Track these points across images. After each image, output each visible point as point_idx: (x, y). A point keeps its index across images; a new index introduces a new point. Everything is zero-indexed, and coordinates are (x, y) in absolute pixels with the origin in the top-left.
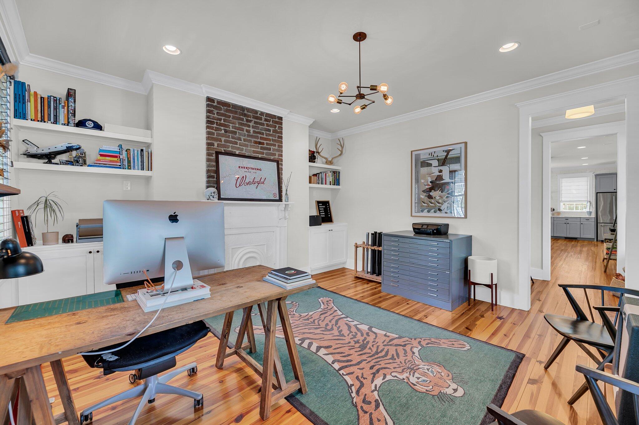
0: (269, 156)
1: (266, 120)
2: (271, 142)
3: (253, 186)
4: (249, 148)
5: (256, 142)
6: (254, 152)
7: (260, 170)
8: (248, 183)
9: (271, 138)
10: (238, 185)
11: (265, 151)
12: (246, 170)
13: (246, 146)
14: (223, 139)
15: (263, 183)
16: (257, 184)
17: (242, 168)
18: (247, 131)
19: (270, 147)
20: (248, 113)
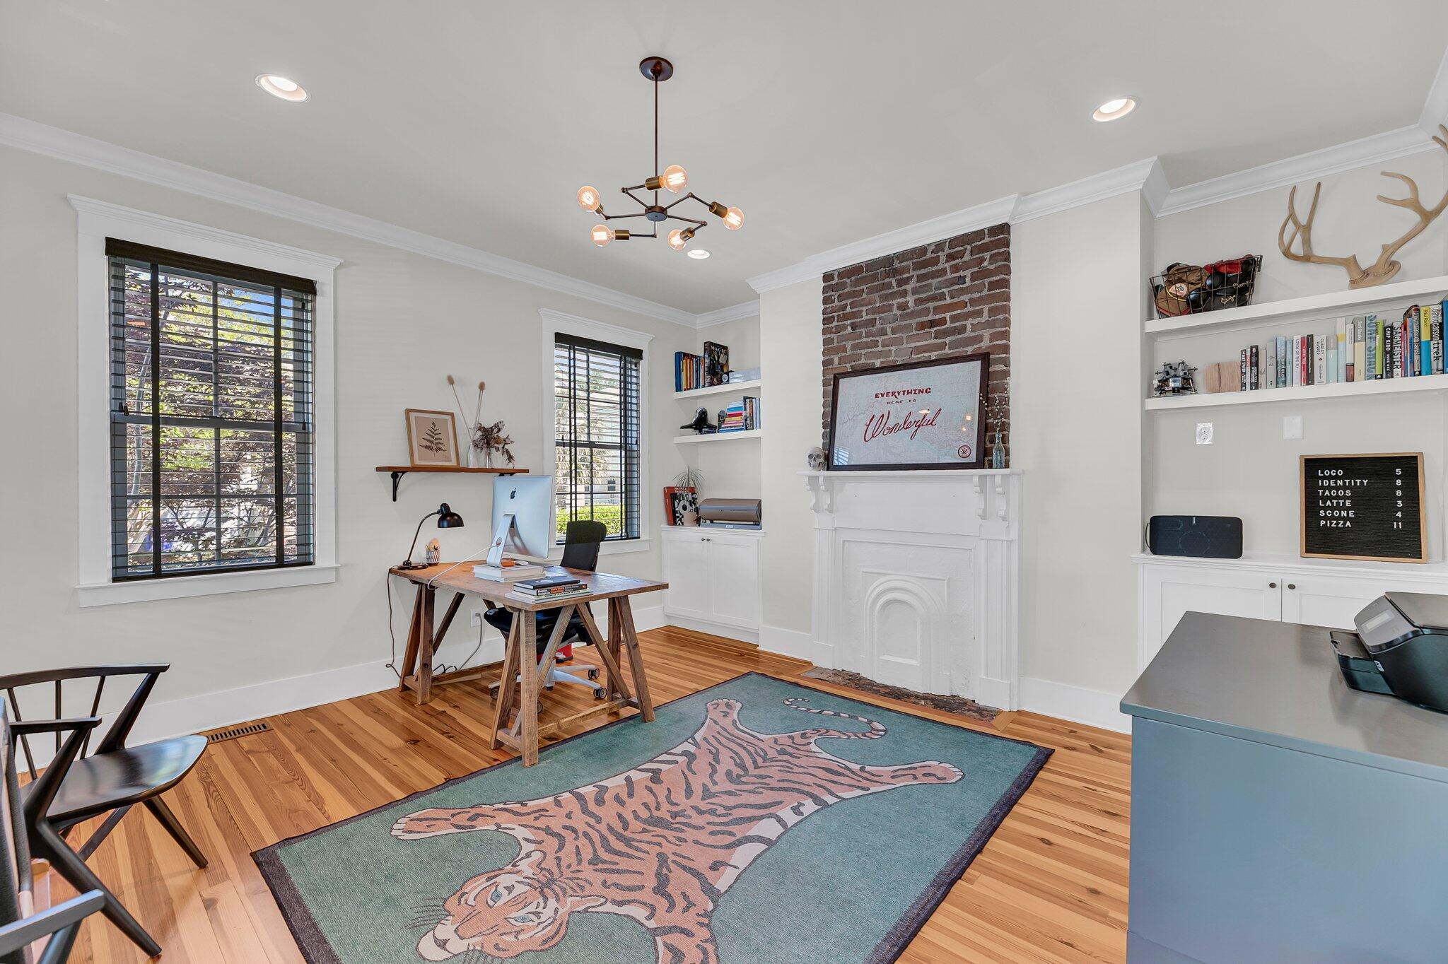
0: (961, 349)
1: (951, 257)
2: (969, 309)
3: (904, 435)
4: (904, 345)
5: (922, 326)
6: (918, 350)
7: (928, 391)
8: (893, 428)
9: (965, 298)
10: (869, 436)
11: (947, 340)
12: (892, 398)
13: (898, 342)
14: (849, 345)
15: (931, 424)
16: (913, 429)
17: (882, 395)
18: (900, 307)
19: (964, 323)
20: (902, 264)
